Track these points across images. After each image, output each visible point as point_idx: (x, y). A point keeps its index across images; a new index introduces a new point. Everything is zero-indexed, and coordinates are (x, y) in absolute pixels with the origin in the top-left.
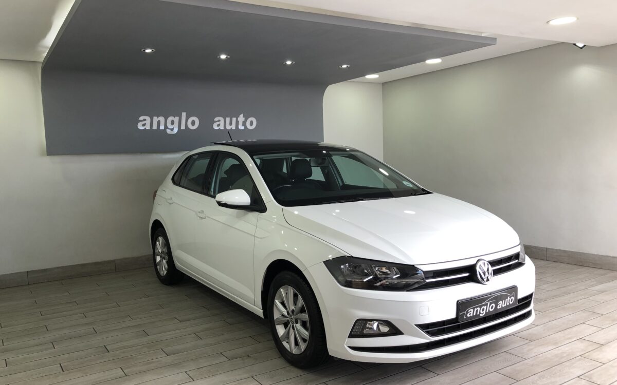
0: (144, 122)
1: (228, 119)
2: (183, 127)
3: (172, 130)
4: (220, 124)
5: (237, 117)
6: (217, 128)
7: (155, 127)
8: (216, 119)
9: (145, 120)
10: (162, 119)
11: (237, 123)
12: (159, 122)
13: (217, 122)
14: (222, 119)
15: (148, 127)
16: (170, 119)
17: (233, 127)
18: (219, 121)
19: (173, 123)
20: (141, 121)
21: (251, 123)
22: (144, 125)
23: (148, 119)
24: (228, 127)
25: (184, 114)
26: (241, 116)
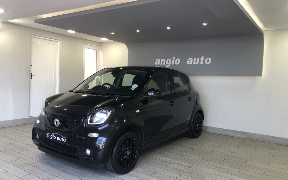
0: (157, 62)
1: (195, 59)
2: (173, 64)
3: (168, 65)
4: (190, 61)
5: (200, 58)
6: (189, 64)
7: (161, 64)
8: (189, 59)
9: (158, 61)
10: (164, 60)
11: (200, 61)
12: (163, 61)
13: (188, 60)
14: (192, 59)
15: (159, 64)
16: (168, 60)
17: (197, 63)
18: (190, 60)
19: (169, 62)
20: (156, 61)
21: (208, 61)
22: (157, 63)
23: (159, 60)
24: (195, 63)
25: (174, 58)
26: (203, 57)
